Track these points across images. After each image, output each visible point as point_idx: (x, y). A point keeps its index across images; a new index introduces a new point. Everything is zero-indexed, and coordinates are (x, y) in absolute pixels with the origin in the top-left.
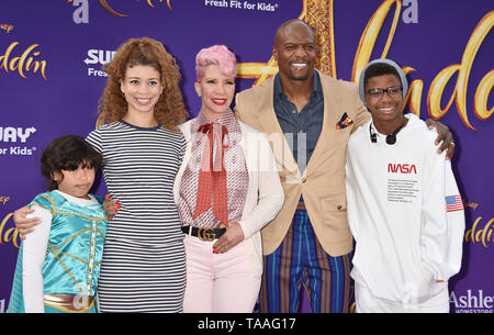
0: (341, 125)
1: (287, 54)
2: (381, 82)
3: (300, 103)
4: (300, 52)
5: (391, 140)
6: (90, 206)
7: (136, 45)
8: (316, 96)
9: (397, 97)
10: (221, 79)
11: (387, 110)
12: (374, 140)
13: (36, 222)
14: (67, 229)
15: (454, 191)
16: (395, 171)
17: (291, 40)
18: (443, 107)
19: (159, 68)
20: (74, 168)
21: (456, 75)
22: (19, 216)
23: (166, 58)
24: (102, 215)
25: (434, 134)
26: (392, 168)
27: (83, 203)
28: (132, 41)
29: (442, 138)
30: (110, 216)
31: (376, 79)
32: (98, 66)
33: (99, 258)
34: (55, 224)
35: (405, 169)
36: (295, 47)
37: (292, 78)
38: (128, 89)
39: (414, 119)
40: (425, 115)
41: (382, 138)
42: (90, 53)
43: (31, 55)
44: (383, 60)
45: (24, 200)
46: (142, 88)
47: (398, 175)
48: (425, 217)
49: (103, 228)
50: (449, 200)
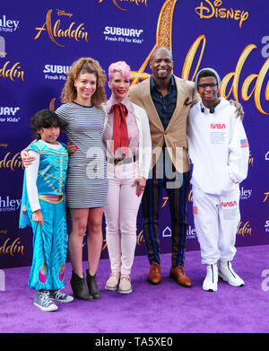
0: (186, 104)
3: (164, 93)
4: (163, 64)
5: (212, 112)
6: (59, 148)
7: (85, 62)
8: (173, 88)
10: (122, 79)
12: (203, 111)
15: (244, 137)
16: (214, 128)
19: (97, 76)
23: (100, 69)
26: (213, 126)
31: (204, 78)
32: (50, 74)
34: (42, 159)
35: (219, 126)
38: (79, 85)
42: (46, 66)
43: (16, 68)
47: (216, 130)
50: (242, 141)
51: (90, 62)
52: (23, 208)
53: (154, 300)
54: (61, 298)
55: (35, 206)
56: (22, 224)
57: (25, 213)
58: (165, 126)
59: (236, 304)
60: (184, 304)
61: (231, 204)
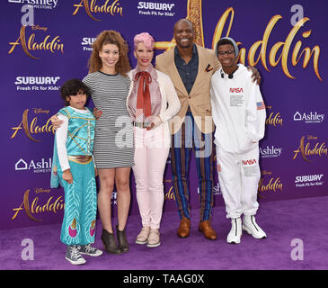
0: (207, 70)
1: (178, 35)
2: (224, 48)
3: (187, 60)
4: (184, 34)
5: (231, 77)
6: (86, 113)
7: (107, 33)
8: (195, 56)
9: (232, 56)
10: (145, 49)
11: (227, 61)
12: (222, 76)
13: (61, 122)
14: (76, 124)
15: (261, 100)
16: (233, 92)
17: (180, 28)
18: (255, 61)
19: (119, 46)
20: (75, 94)
21: (261, 45)
22: (53, 119)
23: (122, 40)
24: (92, 117)
25: (250, 73)
26: (232, 90)
27: (82, 112)
28: (105, 31)
29: (254, 74)
30: (97, 118)
32: (88, 46)
33: (93, 138)
34: (70, 122)
35: (238, 90)
36: (182, 31)
37: (182, 47)
38: (103, 55)
39: (241, 66)
40: (247, 64)
41: (226, 76)
42: (84, 39)
44: (227, 38)
45: (54, 112)
46: (111, 55)
47: (235, 94)
48: (247, 113)
49: (93, 124)
50: (258, 104)
51: (113, 34)
52: (54, 170)
53: (178, 253)
54: (91, 252)
55: (65, 166)
56: (54, 184)
57: (56, 173)
58: (189, 91)
59: (254, 255)
60: (204, 257)
61: (251, 162)
